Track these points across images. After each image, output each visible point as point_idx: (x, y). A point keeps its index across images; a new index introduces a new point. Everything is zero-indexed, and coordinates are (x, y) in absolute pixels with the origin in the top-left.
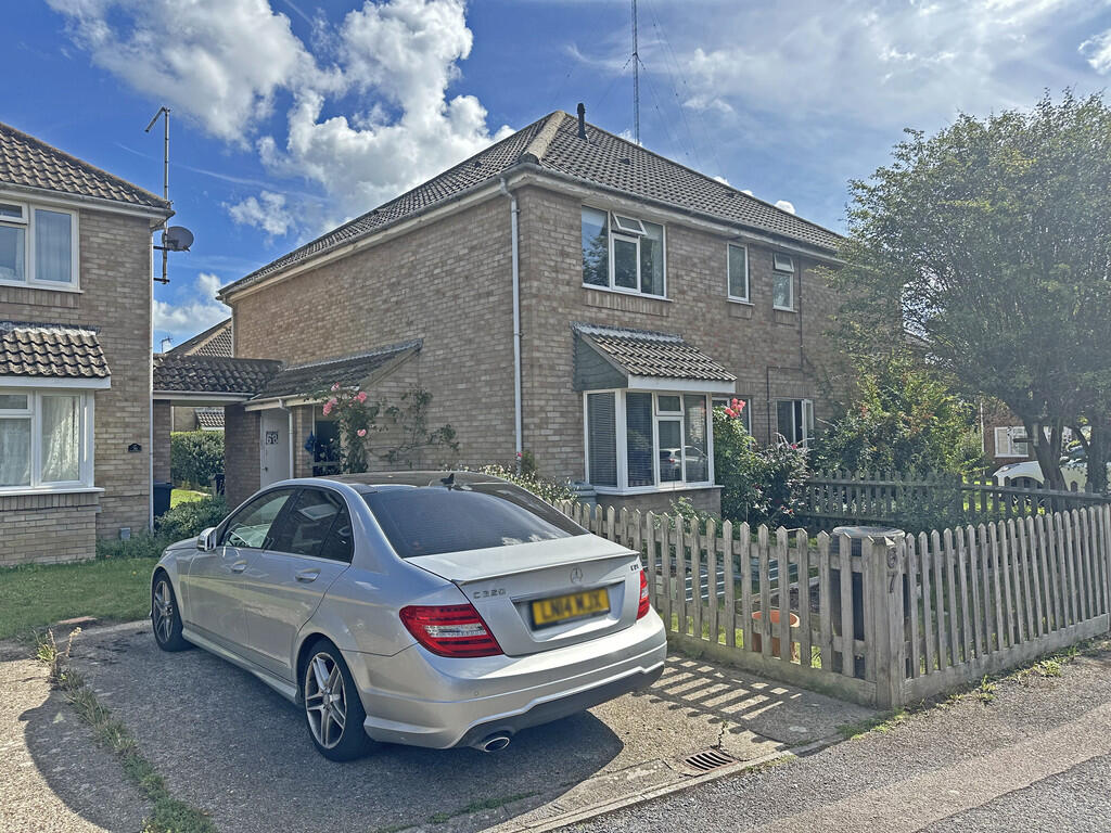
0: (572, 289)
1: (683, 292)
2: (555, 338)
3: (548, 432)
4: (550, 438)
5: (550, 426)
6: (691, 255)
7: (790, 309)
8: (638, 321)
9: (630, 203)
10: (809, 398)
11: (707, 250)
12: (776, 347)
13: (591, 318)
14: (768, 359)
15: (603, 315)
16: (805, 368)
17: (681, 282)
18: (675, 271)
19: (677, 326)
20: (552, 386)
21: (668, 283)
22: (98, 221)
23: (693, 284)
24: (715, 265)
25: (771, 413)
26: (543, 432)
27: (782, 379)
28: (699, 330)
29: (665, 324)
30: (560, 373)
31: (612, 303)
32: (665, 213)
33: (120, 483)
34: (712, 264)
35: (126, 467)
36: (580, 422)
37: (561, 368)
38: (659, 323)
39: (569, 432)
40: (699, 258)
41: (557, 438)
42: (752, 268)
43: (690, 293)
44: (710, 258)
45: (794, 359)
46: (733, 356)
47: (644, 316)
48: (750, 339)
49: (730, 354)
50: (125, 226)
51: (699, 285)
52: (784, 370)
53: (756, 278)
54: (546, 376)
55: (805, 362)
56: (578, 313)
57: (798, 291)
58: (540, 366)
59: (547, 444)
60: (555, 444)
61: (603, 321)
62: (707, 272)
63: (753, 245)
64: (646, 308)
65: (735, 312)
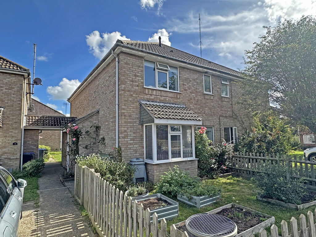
0: (140, 88)
1: (186, 90)
2: (132, 105)
3: (128, 140)
4: (128, 142)
5: (129, 137)
6: (189, 77)
7: (228, 96)
8: (168, 100)
9: (162, 58)
10: (236, 126)
11: (196, 76)
12: (223, 109)
13: (147, 98)
14: (220, 113)
15: (152, 97)
16: (234, 116)
17: (185, 86)
18: (182, 83)
19: (184, 101)
20: (130, 122)
21: (180, 87)
22: (6, 75)
23: (190, 87)
24: (199, 81)
25: (221, 131)
26: (126, 140)
27: (225, 120)
28: (192, 103)
29: (178, 101)
30: (134, 118)
31: (156, 93)
32: (177, 63)
33: (10, 154)
34: (197, 81)
35: (11, 150)
36: (142, 135)
37: (134, 116)
38: (176, 100)
39: (137, 139)
40: (192, 79)
41: (132, 142)
42: (213, 83)
43: (189, 90)
44: (197, 79)
45: (230, 113)
46: (206, 112)
47: (170, 98)
48: (213, 106)
49: (205, 112)
50: (15, 77)
51: (192, 88)
52: (226, 117)
53: (214, 86)
54: (127, 119)
55: (234, 114)
56: (142, 96)
57: (231, 91)
58: (125, 116)
59: (127, 144)
60: (131, 144)
61: (153, 99)
62: (195, 83)
63: (213, 75)
64: (170, 95)
65: (207, 97)
